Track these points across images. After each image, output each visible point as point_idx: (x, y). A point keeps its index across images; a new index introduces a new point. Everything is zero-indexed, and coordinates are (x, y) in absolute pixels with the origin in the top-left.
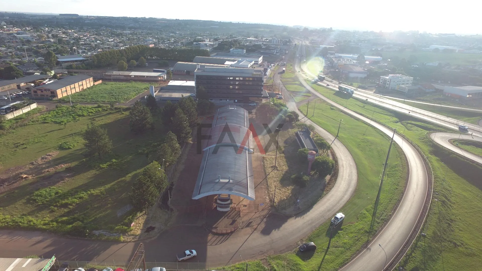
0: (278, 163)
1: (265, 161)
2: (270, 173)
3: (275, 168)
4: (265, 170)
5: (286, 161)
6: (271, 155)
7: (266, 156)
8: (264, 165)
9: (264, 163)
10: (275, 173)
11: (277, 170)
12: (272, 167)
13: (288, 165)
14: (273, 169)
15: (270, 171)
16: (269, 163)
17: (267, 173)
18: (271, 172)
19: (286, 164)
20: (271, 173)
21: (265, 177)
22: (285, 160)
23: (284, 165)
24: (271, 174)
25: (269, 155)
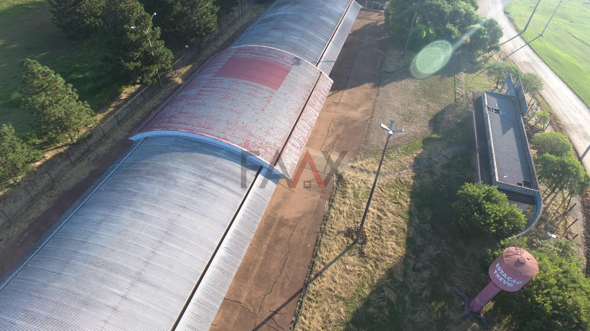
0: (379, 218)
1: (338, 197)
2: (327, 267)
3: (355, 242)
4: (318, 243)
5: (410, 213)
6: (368, 172)
7: (351, 173)
8: (326, 218)
9: (330, 206)
10: (348, 272)
11: (362, 254)
12: (348, 233)
13: (408, 234)
14: (349, 248)
15: (332, 258)
16: (346, 208)
17: (319, 267)
18: (337, 258)
19: (406, 227)
20: (333, 266)
21: (300, 286)
22: (406, 202)
23: (392, 233)
24: (328, 272)
25: (361, 170)
